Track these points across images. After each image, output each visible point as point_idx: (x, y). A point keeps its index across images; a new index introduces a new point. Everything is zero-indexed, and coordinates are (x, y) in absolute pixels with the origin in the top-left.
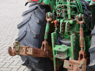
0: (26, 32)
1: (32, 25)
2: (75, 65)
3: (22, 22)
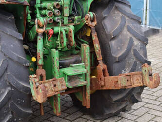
2: (135, 77)
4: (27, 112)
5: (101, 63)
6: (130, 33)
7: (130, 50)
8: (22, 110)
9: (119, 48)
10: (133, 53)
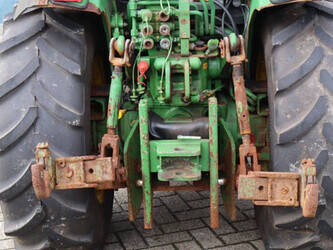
0: (38, 113)
1: (54, 85)
2: (278, 185)
3: (12, 79)
4: (73, 208)
5: (246, 141)
6: (324, 86)
7: (316, 123)
8: (61, 203)
9: (288, 116)
10: (320, 131)
